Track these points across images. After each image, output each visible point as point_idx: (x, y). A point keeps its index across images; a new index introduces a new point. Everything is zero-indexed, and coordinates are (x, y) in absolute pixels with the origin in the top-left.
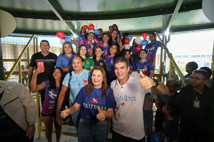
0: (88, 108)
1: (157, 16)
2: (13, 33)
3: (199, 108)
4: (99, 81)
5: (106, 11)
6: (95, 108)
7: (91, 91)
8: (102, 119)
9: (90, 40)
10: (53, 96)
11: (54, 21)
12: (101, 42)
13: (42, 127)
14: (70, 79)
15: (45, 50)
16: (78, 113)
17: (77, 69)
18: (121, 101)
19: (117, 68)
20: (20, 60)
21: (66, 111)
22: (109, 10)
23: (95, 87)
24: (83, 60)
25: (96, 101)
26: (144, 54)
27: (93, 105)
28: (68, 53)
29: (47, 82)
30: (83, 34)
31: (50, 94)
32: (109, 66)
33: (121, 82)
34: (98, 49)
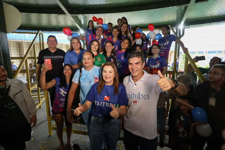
0: (99, 105)
1: (171, 7)
2: (17, 29)
3: (214, 106)
4: (111, 77)
5: (116, 3)
6: (107, 106)
7: (102, 89)
8: (116, 116)
9: (99, 35)
10: (64, 93)
11: (60, 16)
12: (111, 37)
13: (52, 126)
14: (80, 76)
15: (53, 46)
16: (89, 111)
17: (88, 66)
18: (133, 98)
19: (131, 64)
20: (26, 57)
21: (80, 108)
22: (118, 2)
23: (106, 84)
24: (93, 56)
25: (108, 99)
26: (157, 50)
27: (105, 103)
28: (77, 48)
29: (57, 80)
30: (91, 28)
31: (61, 92)
32: (119, 62)
33: (135, 78)
34: (108, 44)
